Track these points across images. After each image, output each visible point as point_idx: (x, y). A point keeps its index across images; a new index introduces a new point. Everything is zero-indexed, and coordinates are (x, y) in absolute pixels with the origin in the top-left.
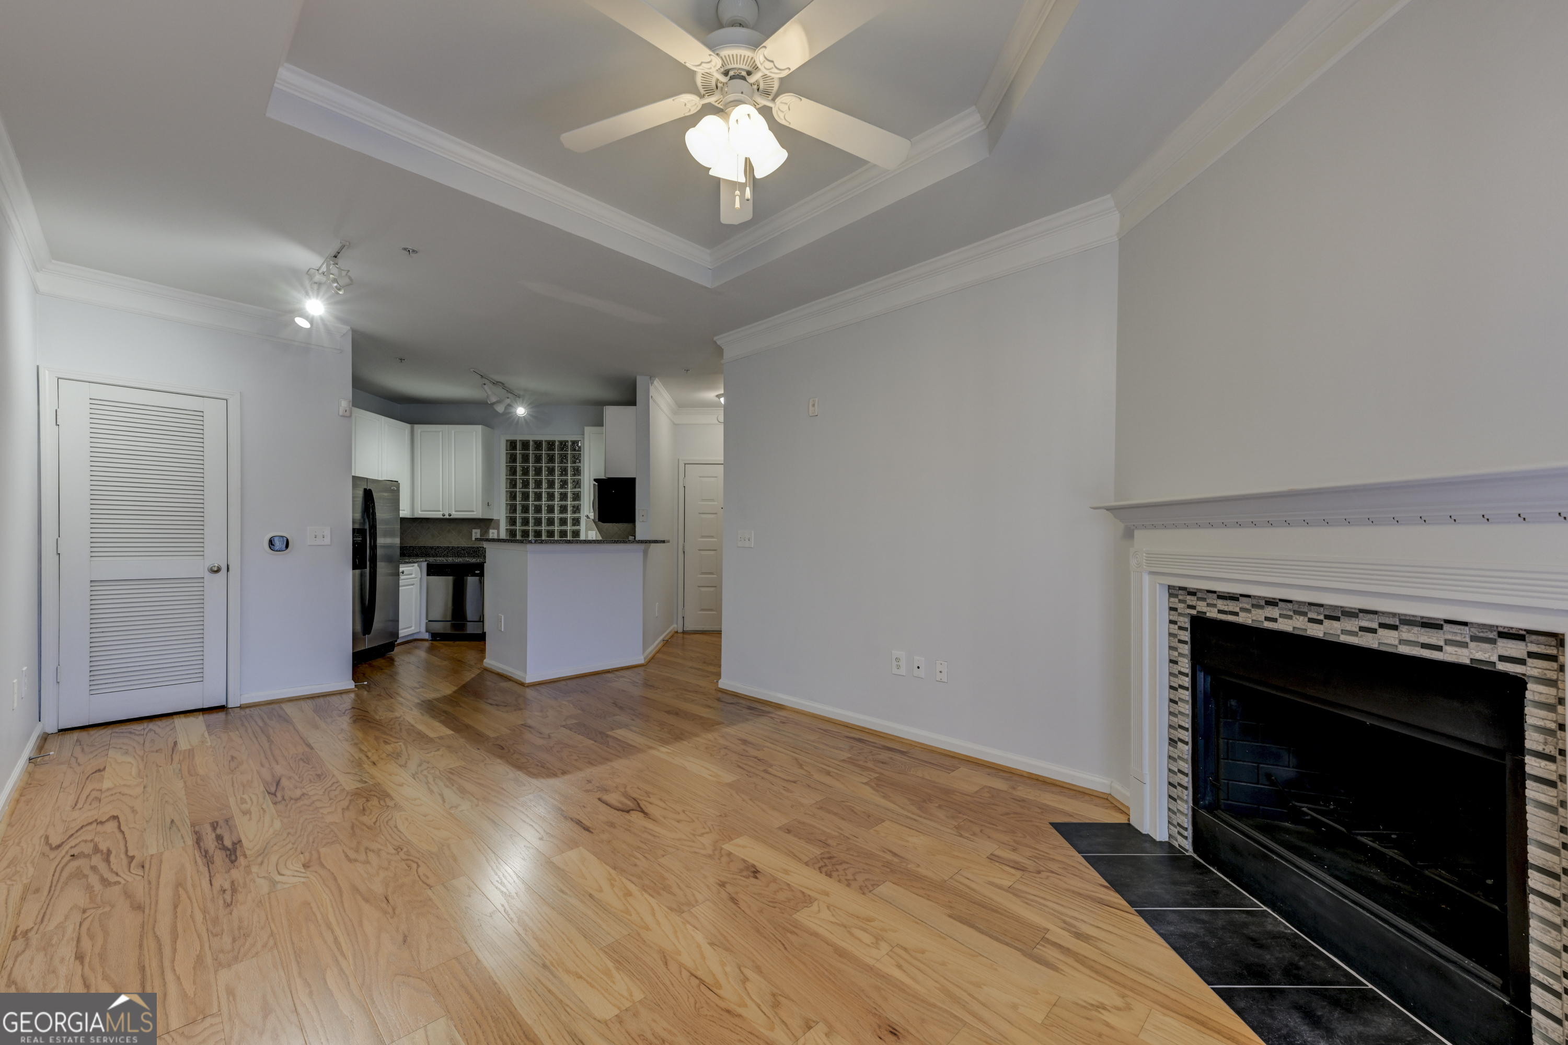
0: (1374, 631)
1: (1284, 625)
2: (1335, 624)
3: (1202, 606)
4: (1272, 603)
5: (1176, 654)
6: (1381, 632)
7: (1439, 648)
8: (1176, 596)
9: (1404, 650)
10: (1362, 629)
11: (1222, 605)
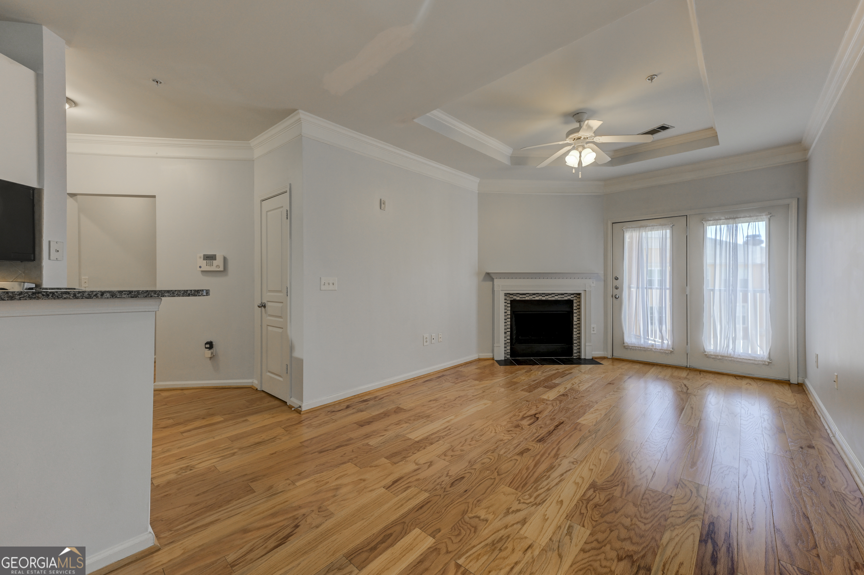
0: (554, 297)
1: (537, 298)
2: (548, 297)
3: (515, 297)
4: (534, 294)
5: (506, 310)
6: (555, 297)
7: (564, 298)
8: (506, 296)
9: (559, 299)
10: (552, 297)
11: (521, 296)
